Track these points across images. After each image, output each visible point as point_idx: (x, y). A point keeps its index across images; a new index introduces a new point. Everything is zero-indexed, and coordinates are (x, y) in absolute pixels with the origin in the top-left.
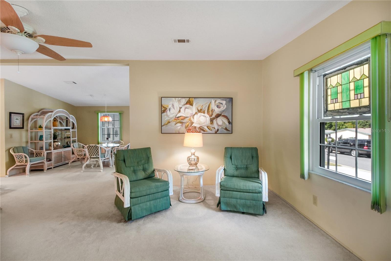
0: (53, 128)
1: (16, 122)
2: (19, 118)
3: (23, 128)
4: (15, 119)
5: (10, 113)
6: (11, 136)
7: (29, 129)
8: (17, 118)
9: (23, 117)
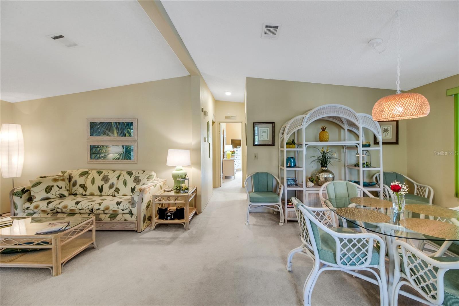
0: (306, 145)
1: (262, 136)
2: (266, 131)
3: (273, 145)
4: (261, 132)
5: (254, 124)
6: (256, 157)
7: (279, 147)
8: (264, 130)
9: (274, 127)
